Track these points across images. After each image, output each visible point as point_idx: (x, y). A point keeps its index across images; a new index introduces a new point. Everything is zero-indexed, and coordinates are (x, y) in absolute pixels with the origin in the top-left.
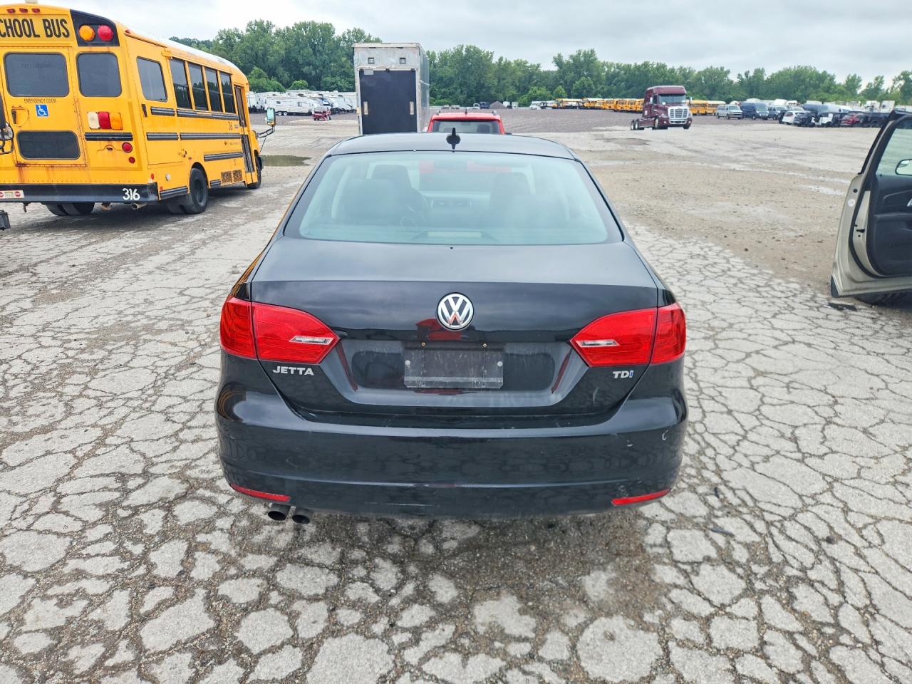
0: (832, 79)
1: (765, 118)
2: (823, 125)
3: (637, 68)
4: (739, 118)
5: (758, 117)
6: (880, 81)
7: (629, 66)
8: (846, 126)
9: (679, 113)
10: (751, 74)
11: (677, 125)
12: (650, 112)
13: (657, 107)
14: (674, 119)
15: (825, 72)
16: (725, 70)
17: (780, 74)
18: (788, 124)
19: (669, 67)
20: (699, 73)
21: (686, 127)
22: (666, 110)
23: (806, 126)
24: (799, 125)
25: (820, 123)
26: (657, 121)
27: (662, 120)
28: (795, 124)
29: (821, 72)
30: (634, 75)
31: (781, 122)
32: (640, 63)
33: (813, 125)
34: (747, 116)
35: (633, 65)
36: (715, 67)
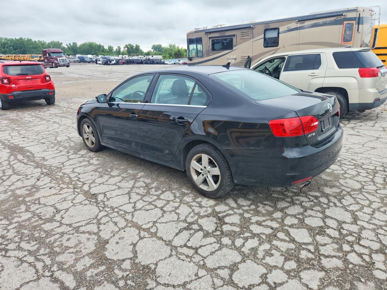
0: (103, 47)
1: (89, 62)
2: (113, 64)
3: (18, 40)
4: (79, 62)
5: (86, 62)
6: (119, 48)
7: (12, 39)
8: (121, 64)
9: (63, 61)
10: (72, 44)
11: (64, 66)
12: (48, 60)
13: (51, 58)
14: (62, 63)
15: (100, 44)
16: (60, 42)
17: (83, 45)
18: (100, 64)
19: (33, 40)
20: (49, 43)
21: (68, 66)
22: (57, 59)
23: (107, 65)
24: (104, 65)
25: (112, 63)
26: (53, 64)
27: (56, 64)
28: (103, 64)
29: (98, 44)
30: (17, 44)
31: (97, 64)
32: (18, 38)
33: (109, 65)
34: (82, 62)
35: (14, 39)
36: (55, 41)
